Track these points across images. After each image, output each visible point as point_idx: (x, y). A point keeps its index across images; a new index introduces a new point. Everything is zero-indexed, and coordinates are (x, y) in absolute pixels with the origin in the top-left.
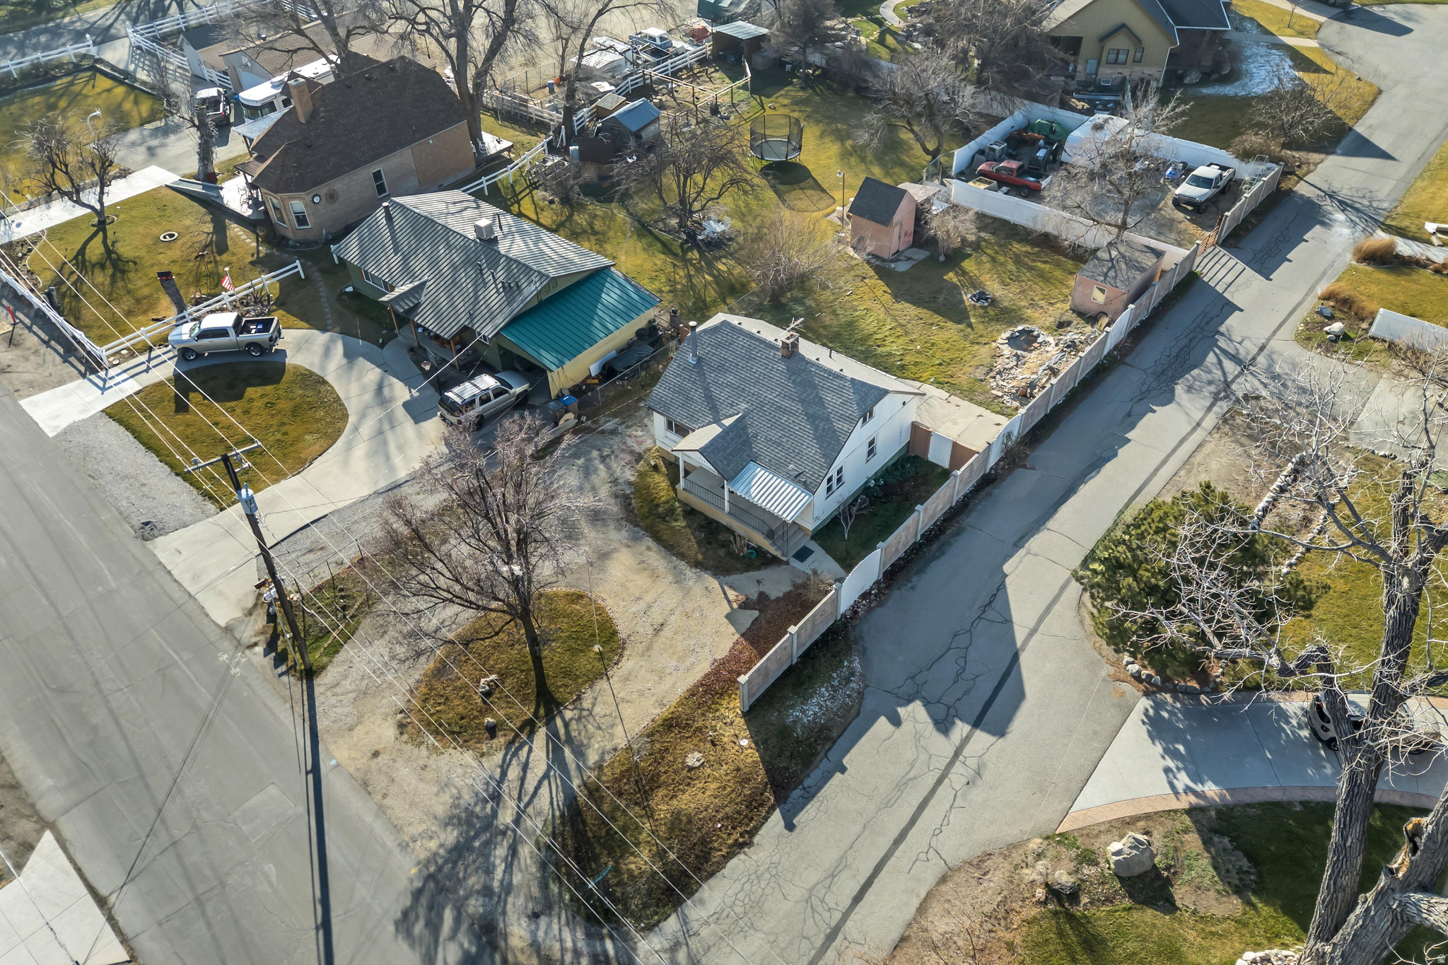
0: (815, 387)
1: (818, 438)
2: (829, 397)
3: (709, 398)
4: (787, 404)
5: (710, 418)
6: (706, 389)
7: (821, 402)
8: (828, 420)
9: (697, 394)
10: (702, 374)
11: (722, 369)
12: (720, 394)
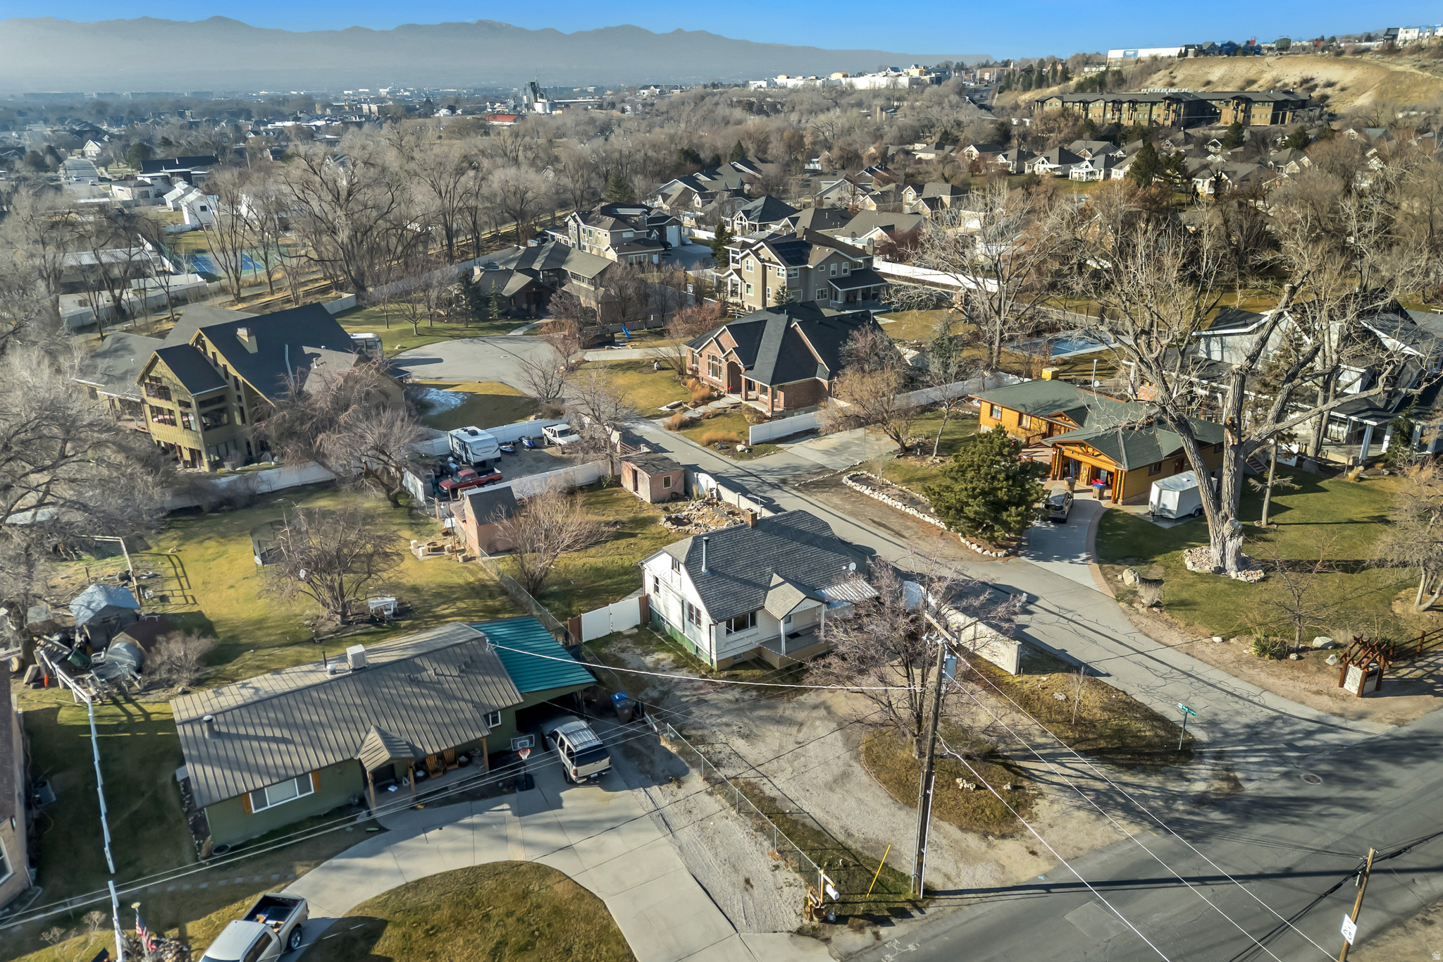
0: (788, 528)
1: (826, 549)
2: (801, 527)
3: (746, 582)
4: (787, 548)
5: (762, 592)
6: (737, 580)
7: (802, 532)
8: (818, 537)
9: (736, 587)
10: (723, 575)
11: (729, 563)
12: (749, 575)
